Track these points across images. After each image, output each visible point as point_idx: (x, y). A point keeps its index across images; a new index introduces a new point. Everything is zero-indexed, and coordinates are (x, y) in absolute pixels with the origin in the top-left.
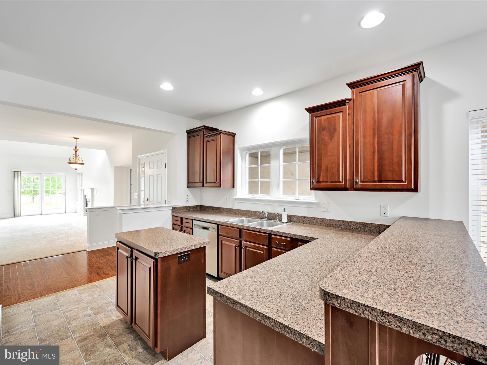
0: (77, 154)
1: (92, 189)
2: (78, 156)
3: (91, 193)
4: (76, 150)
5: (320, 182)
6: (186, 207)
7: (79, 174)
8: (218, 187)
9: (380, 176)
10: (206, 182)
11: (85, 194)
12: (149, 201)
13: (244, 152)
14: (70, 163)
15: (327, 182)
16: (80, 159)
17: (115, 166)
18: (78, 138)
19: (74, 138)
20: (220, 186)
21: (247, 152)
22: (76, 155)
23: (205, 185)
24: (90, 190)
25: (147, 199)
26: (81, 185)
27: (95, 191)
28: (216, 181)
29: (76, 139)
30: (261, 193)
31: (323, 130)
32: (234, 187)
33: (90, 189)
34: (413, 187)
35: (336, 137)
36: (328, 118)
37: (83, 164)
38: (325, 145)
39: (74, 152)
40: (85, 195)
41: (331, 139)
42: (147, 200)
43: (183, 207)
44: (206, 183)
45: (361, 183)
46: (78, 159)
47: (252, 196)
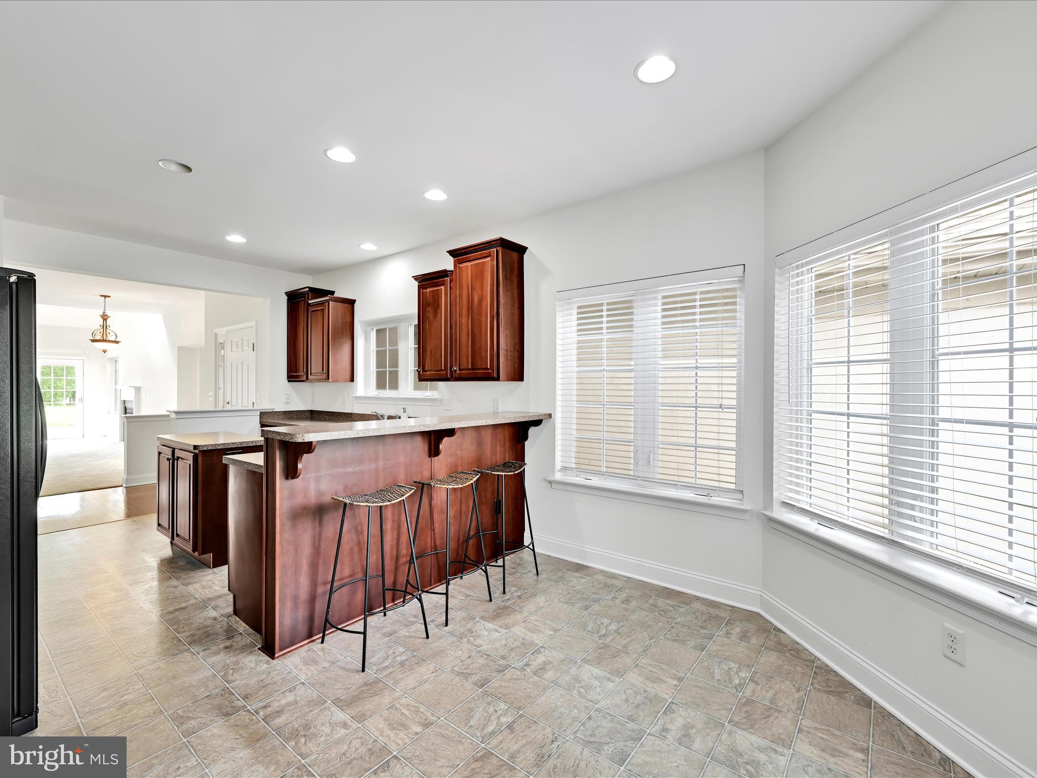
0: (107, 325)
1: (138, 390)
2: (108, 327)
3: (134, 396)
4: (105, 317)
5: (426, 371)
6: (285, 413)
7: (111, 359)
8: (326, 379)
9: (473, 364)
10: (311, 373)
11: (123, 399)
12: (230, 404)
13: (369, 328)
14: (93, 341)
15: (432, 371)
16: (112, 333)
17: (179, 346)
18: (109, 297)
19: (101, 296)
20: (328, 378)
21: (372, 327)
22: (105, 327)
23: (309, 378)
24: (133, 390)
25: (228, 401)
26: (116, 381)
27: (143, 392)
28: (323, 371)
29: (104, 298)
30: (389, 389)
31: (429, 305)
32: (352, 380)
33: (133, 388)
34: (495, 375)
35: (439, 316)
36: (432, 291)
37: (117, 342)
38: (430, 324)
39: (101, 321)
40: (124, 401)
41: (435, 317)
42: (228, 403)
43: (280, 412)
44: (311, 375)
45: (459, 371)
46: (108, 334)
47: (379, 393)
